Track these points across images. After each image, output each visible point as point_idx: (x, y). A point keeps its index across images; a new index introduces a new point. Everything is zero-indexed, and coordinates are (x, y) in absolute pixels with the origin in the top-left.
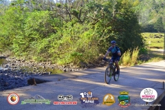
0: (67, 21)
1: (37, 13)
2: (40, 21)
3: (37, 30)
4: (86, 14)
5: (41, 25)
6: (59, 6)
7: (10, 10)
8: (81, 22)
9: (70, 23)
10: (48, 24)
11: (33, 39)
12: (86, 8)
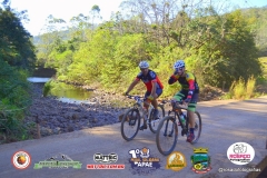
0: (164, 46)
1: (129, 37)
2: (132, 46)
3: (129, 58)
4: (187, 36)
5: (134, 52)
6: (155, 28)
7: (98, 35)
8: (182, 46)
9: (168, 48)
10: (142, 50)
11: (124, 68)
12: (188, 28)
